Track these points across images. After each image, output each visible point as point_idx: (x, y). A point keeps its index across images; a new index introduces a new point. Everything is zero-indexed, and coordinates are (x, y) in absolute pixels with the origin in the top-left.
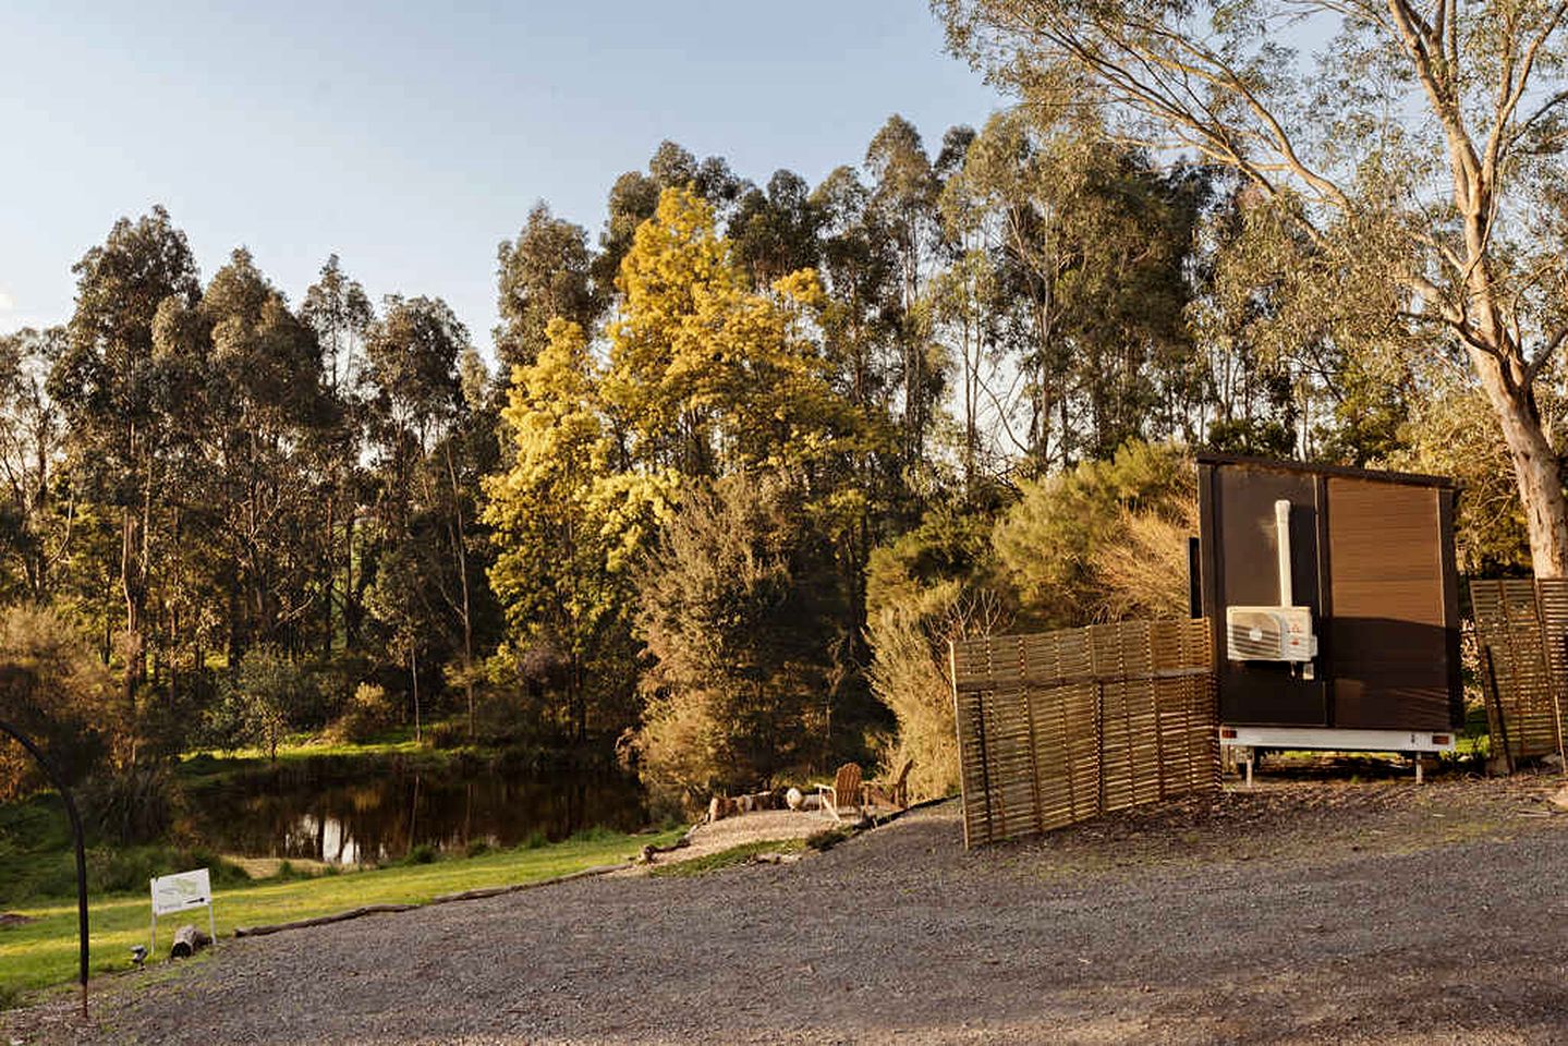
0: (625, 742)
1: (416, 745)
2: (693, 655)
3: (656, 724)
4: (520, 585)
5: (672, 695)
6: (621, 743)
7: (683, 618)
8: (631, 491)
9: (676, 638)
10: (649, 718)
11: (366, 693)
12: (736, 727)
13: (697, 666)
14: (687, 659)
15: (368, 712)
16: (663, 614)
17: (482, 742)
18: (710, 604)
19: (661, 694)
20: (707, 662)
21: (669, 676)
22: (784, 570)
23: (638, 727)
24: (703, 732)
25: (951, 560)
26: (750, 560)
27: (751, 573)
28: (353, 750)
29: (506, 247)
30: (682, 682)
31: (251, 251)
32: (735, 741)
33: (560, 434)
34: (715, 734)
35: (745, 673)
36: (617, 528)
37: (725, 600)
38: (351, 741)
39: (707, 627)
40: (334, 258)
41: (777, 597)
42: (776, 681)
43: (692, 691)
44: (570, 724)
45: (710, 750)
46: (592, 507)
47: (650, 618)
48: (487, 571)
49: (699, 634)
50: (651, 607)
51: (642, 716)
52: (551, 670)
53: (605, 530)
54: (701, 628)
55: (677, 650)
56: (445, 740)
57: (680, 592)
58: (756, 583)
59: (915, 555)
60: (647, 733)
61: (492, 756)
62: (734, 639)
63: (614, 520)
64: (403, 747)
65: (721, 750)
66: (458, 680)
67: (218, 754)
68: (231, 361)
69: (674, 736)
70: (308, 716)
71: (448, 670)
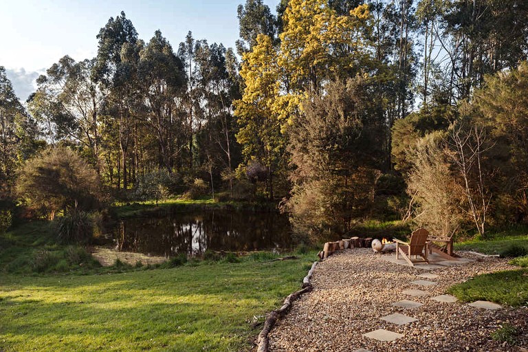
0: (283, 204)
1: (213, 201)
2: (314, 164)
3: (296, 196)
4: (248, 140)
5: (304, 183)
6: (281, 204)
7: (309, 147)
8: (290, 102)
9: (306, 156)
10: (294, 193)
11: (198, 182)
12: (335, 198)
13: (316, 169)
14: (311, 166)
15: (198, 188)
16: (300, 145)
17: (235, 200)
18: (322, 139)
19: (300, 183)
20: (320, 167)
21: (302, 174)
22: (359, 122)
23: (289, 196)
24: (318, 200)
25: (436, 122)
26: (342, 118)
27: (343, 124)
28: (192, 202)
29: (240, 8)
30: (309, 177)
31: (161, 31)
32: (335, 205)
33: (262, 79)
34: (325, 202)
35: (339, 173)
36: (284, 117)
37: (330, 138)
38: (192, 199)
39: (321, 150)
40: (190, 33)
41: (356, 135)
42: (354, 176)
43: (313, 181)
44: (267, 195)
45: (322, 209)
46: (274, 109)
47: (294, 147)
48: (235, 135)
49: (317, 153)
50: (294, 142)
51: (290, 193)
52: (258, 173)
53: (279, 117)
54: (318, 151)
55: (306, 162)
56: (222, 199)
57: (308, 134)
58: (345, 128)
59: (417, 120)
60: (293, 200)
61: (238, 206)
62: (334, 157)
63: (283, 114)
64: (208, 202)
65: (327, 209)
66: (225, 178)
67: (140, 203)
68: (145, 62)
69: (305, 202)
70: (177, 189)
71: (222, 174)
